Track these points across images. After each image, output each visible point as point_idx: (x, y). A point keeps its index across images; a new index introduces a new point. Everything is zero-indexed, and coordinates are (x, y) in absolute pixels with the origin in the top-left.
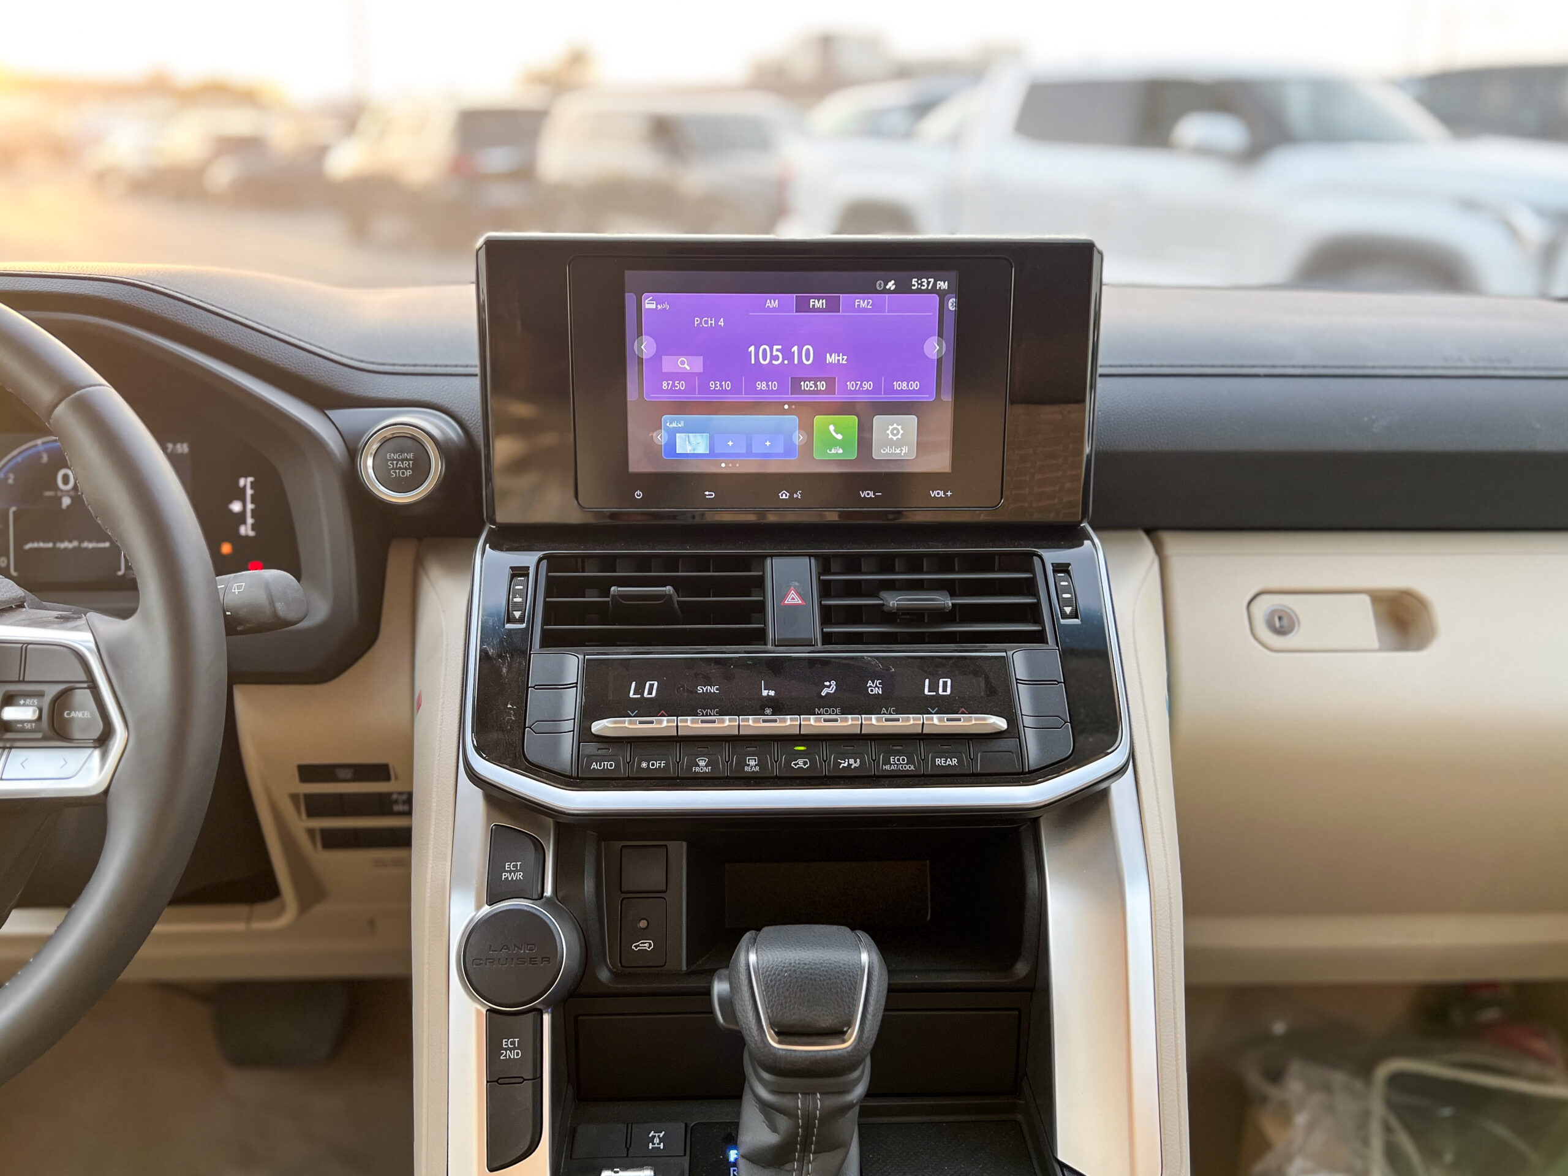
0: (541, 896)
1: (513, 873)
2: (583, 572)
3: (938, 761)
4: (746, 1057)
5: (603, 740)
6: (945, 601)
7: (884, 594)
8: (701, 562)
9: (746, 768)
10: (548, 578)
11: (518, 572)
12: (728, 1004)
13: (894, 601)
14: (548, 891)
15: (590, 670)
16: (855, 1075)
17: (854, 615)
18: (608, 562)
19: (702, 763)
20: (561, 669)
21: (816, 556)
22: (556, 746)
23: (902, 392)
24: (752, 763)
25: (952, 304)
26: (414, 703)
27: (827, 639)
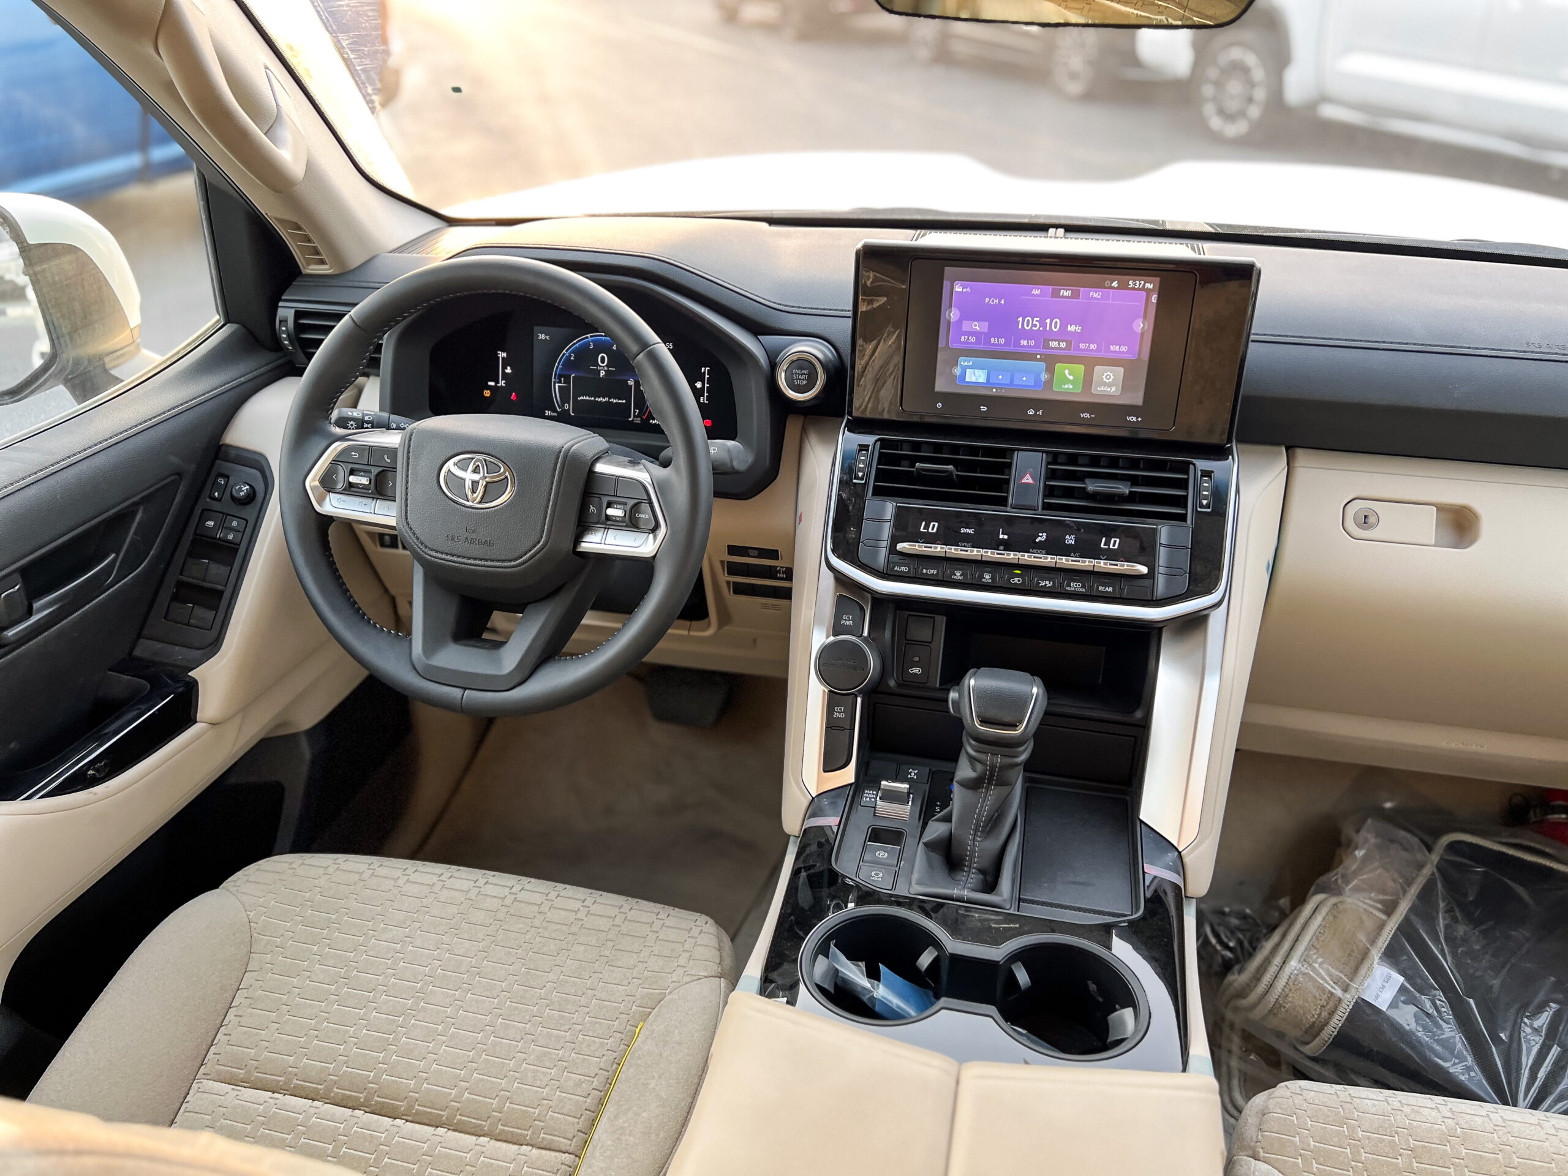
0: (861, 636)
1: (847, 621)
2: (901, 450)
3: (1100, 588)
4: (964, 733)
5: (902, 554)
6: (1124, 489)
7: (1087, 481)
8: (974, 450)
9: (983, 580)
10: (880, 453)
11: (863, 448)
12: (956, 704)
13: (1092, 486)
14: (866, 634)
15: (899, 512)
16: (1021, 749)
17: (1068, 493)
18: (916, 446)
19: (958, 574)
20: (883, 510)
21: (1047, 452)
22: (875, 555)
23: (1115, 352)
24: (988, 577)
25: (1154, 298)
26: (797, 519)
27: (1047, 507)
